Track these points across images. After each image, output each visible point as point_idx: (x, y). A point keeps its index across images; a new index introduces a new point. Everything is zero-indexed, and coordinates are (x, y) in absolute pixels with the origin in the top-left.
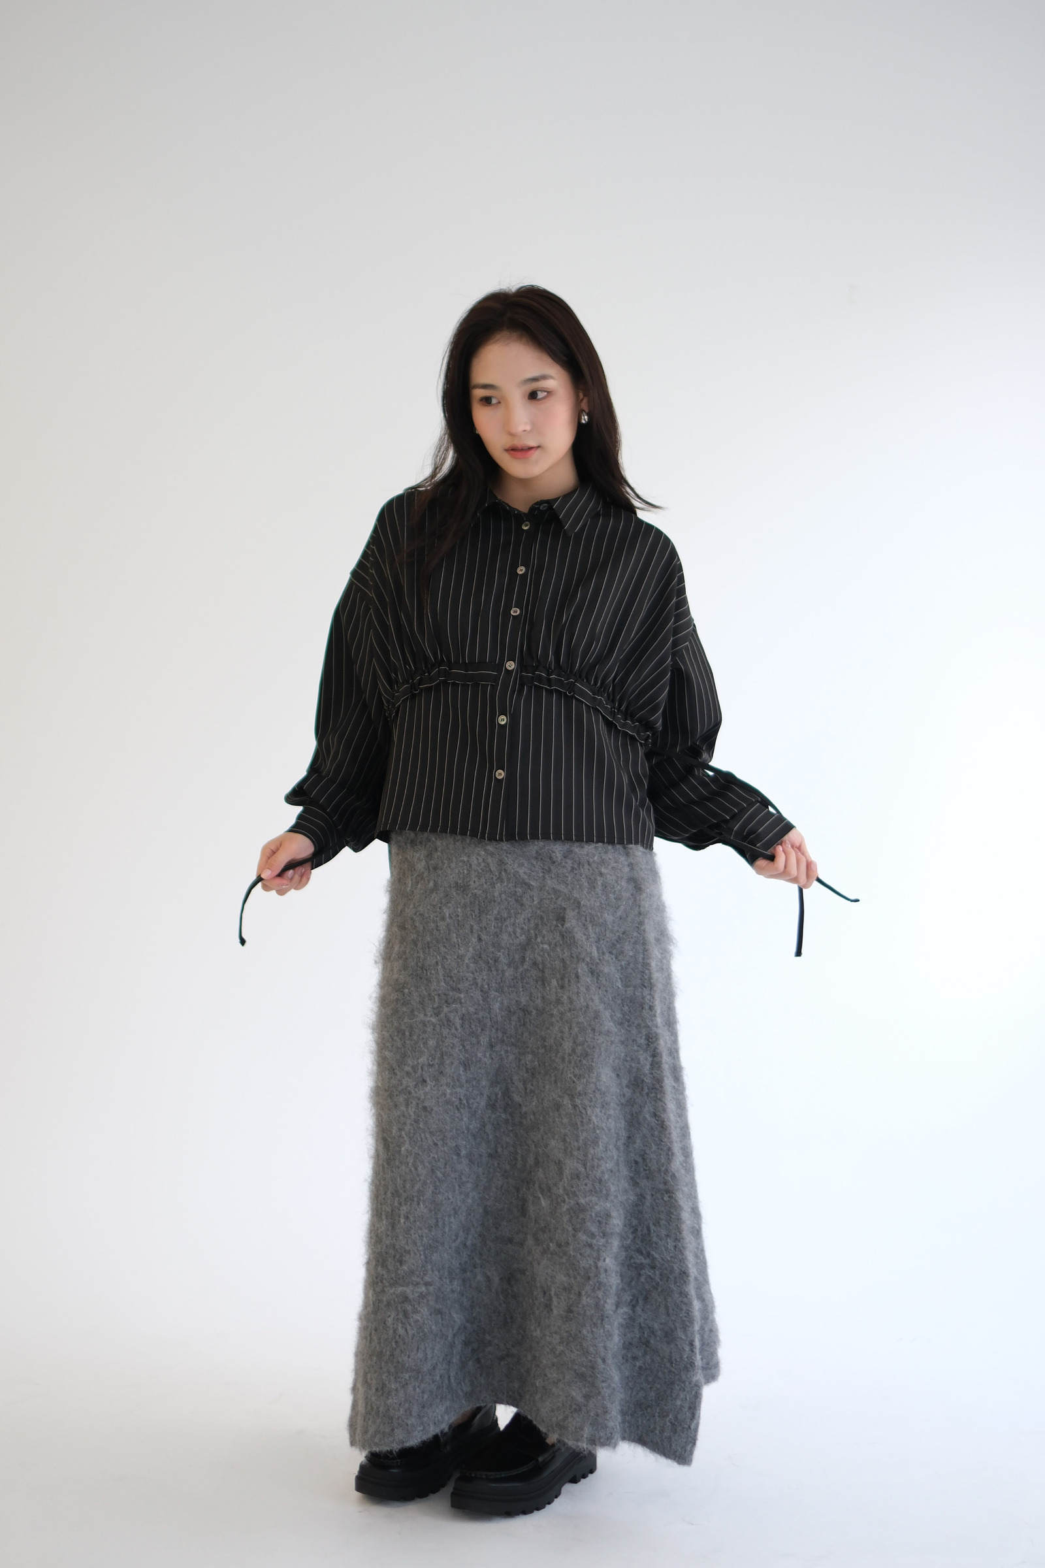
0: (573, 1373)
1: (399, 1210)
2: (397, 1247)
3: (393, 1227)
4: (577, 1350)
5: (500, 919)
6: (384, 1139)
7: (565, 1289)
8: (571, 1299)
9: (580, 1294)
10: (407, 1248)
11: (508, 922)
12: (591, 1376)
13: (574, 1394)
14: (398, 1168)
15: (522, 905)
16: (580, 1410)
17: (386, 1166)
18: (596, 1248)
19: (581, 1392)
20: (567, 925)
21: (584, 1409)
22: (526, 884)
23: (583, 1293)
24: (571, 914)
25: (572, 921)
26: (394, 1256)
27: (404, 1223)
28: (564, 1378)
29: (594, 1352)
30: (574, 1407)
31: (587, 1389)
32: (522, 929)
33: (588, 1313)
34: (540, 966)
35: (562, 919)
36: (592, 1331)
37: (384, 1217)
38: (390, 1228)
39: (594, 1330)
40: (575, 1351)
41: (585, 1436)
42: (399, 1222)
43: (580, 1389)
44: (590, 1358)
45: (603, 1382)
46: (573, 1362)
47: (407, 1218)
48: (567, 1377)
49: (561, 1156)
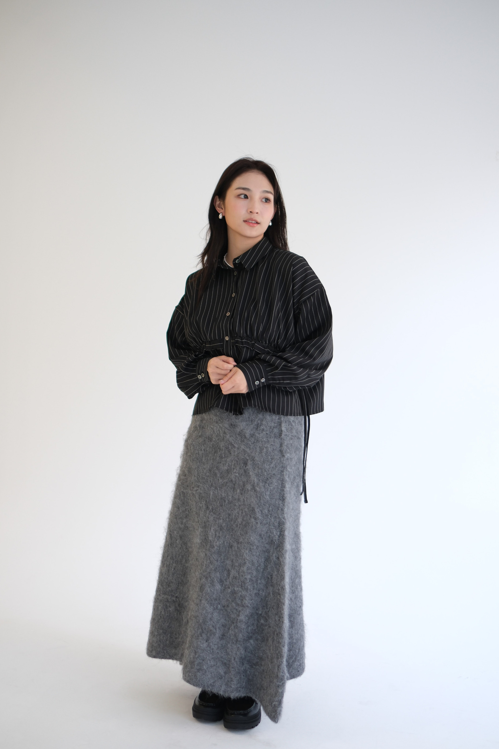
0: (221, 662)
1: (172, 565)
2: (169, 579)
3: (168, 571)
4: (224, 653)
5: (221, 457)
6: (170, 535)
7: (223, 625)
8: (225, 630)
9: (229, 629)
10: (172, 581)
11: (224, 459)
12: (228, 664)
13: (220, 671)
14: (175, 548)
15: (230, 453)
16: (222, 678)
17: (169, 545)
18: (238, 611)
19: (223, 671)
20: (247, 467)
21: (223, 678)
22: (233, 445)
23: (230, 628)
24: (250, 463)
25: (249, 466)
26: (167, 583)
27: (173, 570)
28: (217, 664)
29: (231, 654)
30: (219, 677)
31: (226, 669)
32: (229, 464)
33: (231, 638)
34: (234, 482)
35: (246, 464)
36: (232, 645)
37: (165, 566)
38: (167, 571)
39: (233, 645)
40: (223, 653)
41: (222, 689)
42: (171, 570)
43: (223, 669)
44: (229, 657)
45: (233, 668)
46: (222, 657)
47: (174, 569)
48: (218, 664)
49: (230, 568)
